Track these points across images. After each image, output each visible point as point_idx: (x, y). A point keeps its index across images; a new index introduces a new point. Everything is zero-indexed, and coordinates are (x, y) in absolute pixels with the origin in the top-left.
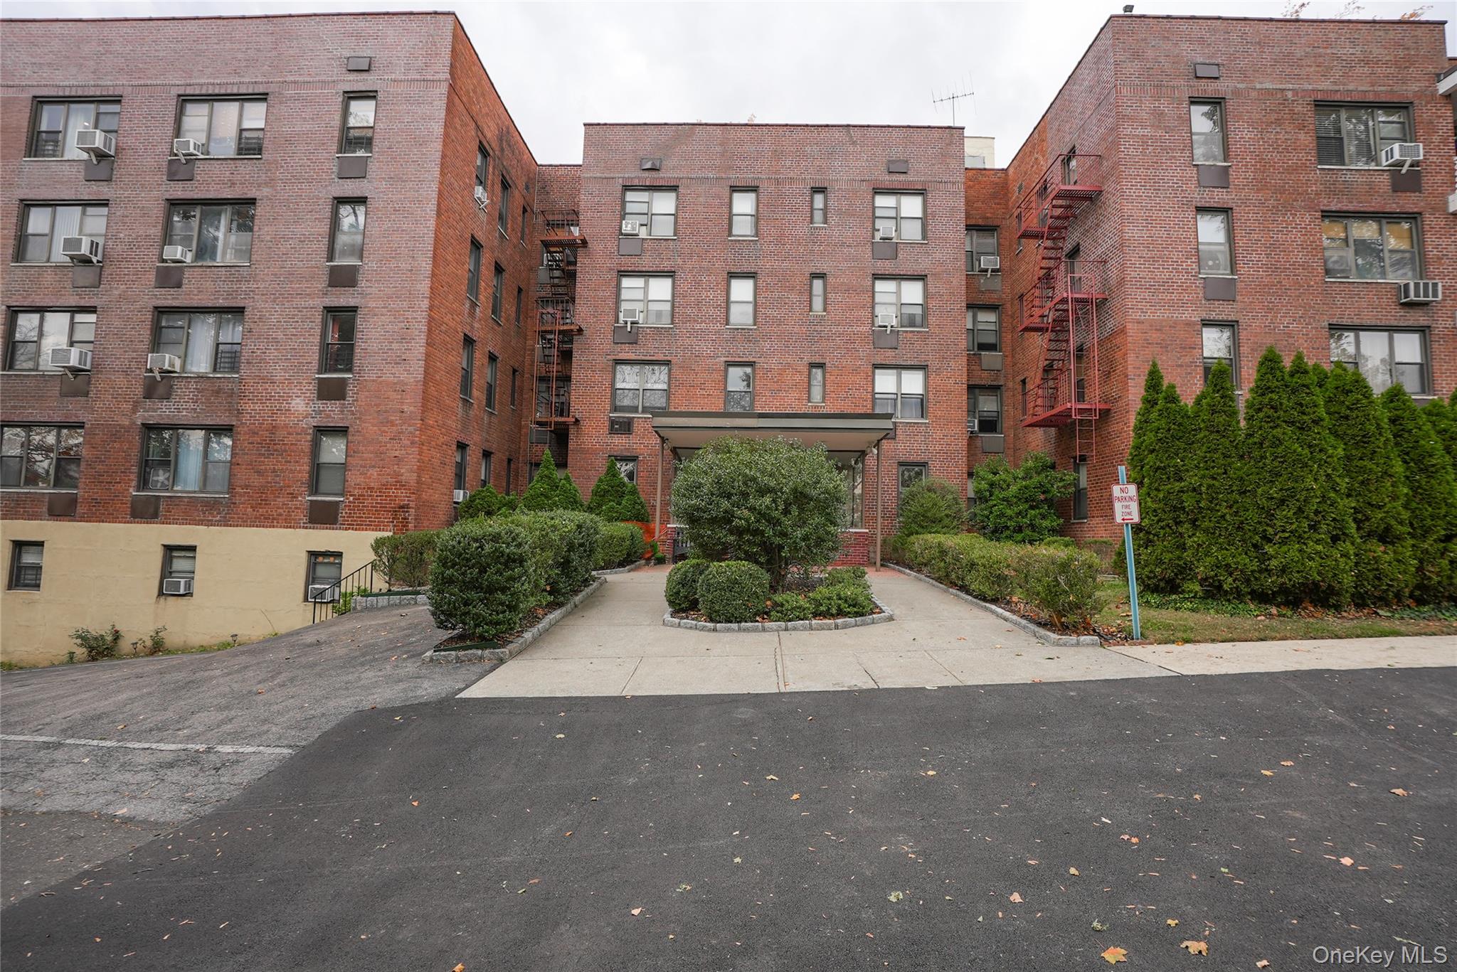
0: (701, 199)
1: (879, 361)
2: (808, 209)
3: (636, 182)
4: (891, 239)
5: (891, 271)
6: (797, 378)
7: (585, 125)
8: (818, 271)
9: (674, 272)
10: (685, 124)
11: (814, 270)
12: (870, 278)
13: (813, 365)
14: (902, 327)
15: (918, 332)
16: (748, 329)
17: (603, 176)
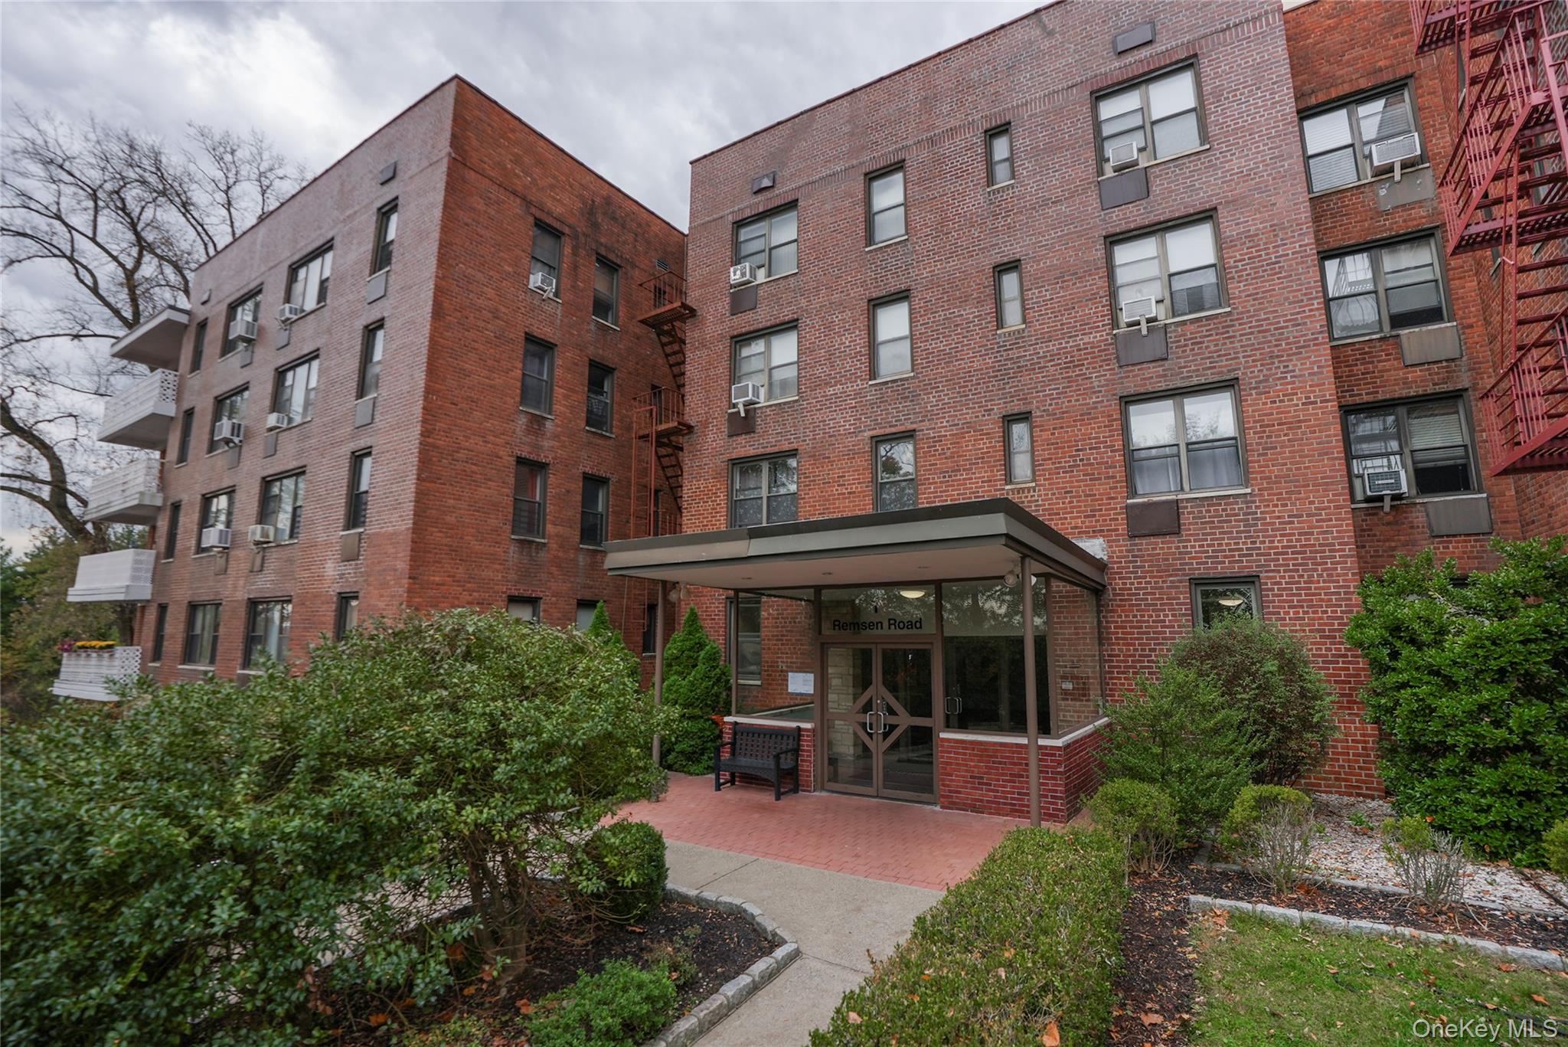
0: (827, 207)
1: (1131, 387)
2: (982, 166)
3: (748, 213)
4: (1135, 163)
5: (1140, 222)
6: (984, 445)
7: (691, 163)
8: (1006, 260)
9: (797, 320)
10: (802, 113)
11: (999, 260)
12: (1100, 246)
13: (1009, 420)
14: (1174, 316)
15: (1207, 318)
16: (902, 380)
17: (711, 218)
